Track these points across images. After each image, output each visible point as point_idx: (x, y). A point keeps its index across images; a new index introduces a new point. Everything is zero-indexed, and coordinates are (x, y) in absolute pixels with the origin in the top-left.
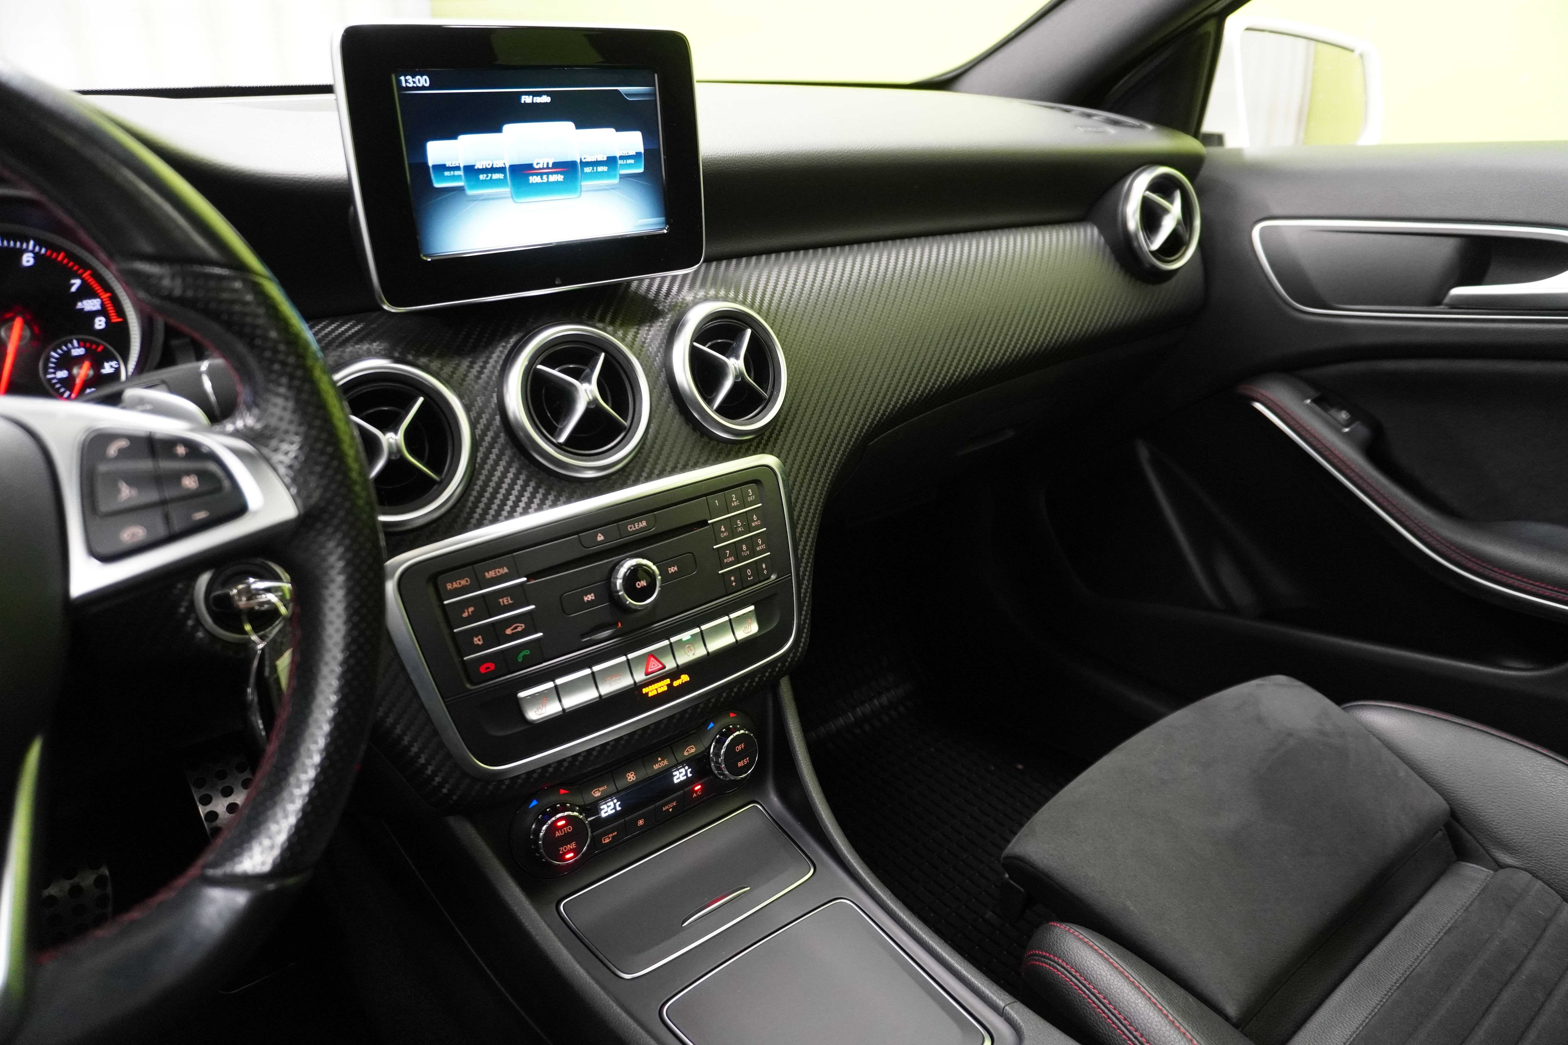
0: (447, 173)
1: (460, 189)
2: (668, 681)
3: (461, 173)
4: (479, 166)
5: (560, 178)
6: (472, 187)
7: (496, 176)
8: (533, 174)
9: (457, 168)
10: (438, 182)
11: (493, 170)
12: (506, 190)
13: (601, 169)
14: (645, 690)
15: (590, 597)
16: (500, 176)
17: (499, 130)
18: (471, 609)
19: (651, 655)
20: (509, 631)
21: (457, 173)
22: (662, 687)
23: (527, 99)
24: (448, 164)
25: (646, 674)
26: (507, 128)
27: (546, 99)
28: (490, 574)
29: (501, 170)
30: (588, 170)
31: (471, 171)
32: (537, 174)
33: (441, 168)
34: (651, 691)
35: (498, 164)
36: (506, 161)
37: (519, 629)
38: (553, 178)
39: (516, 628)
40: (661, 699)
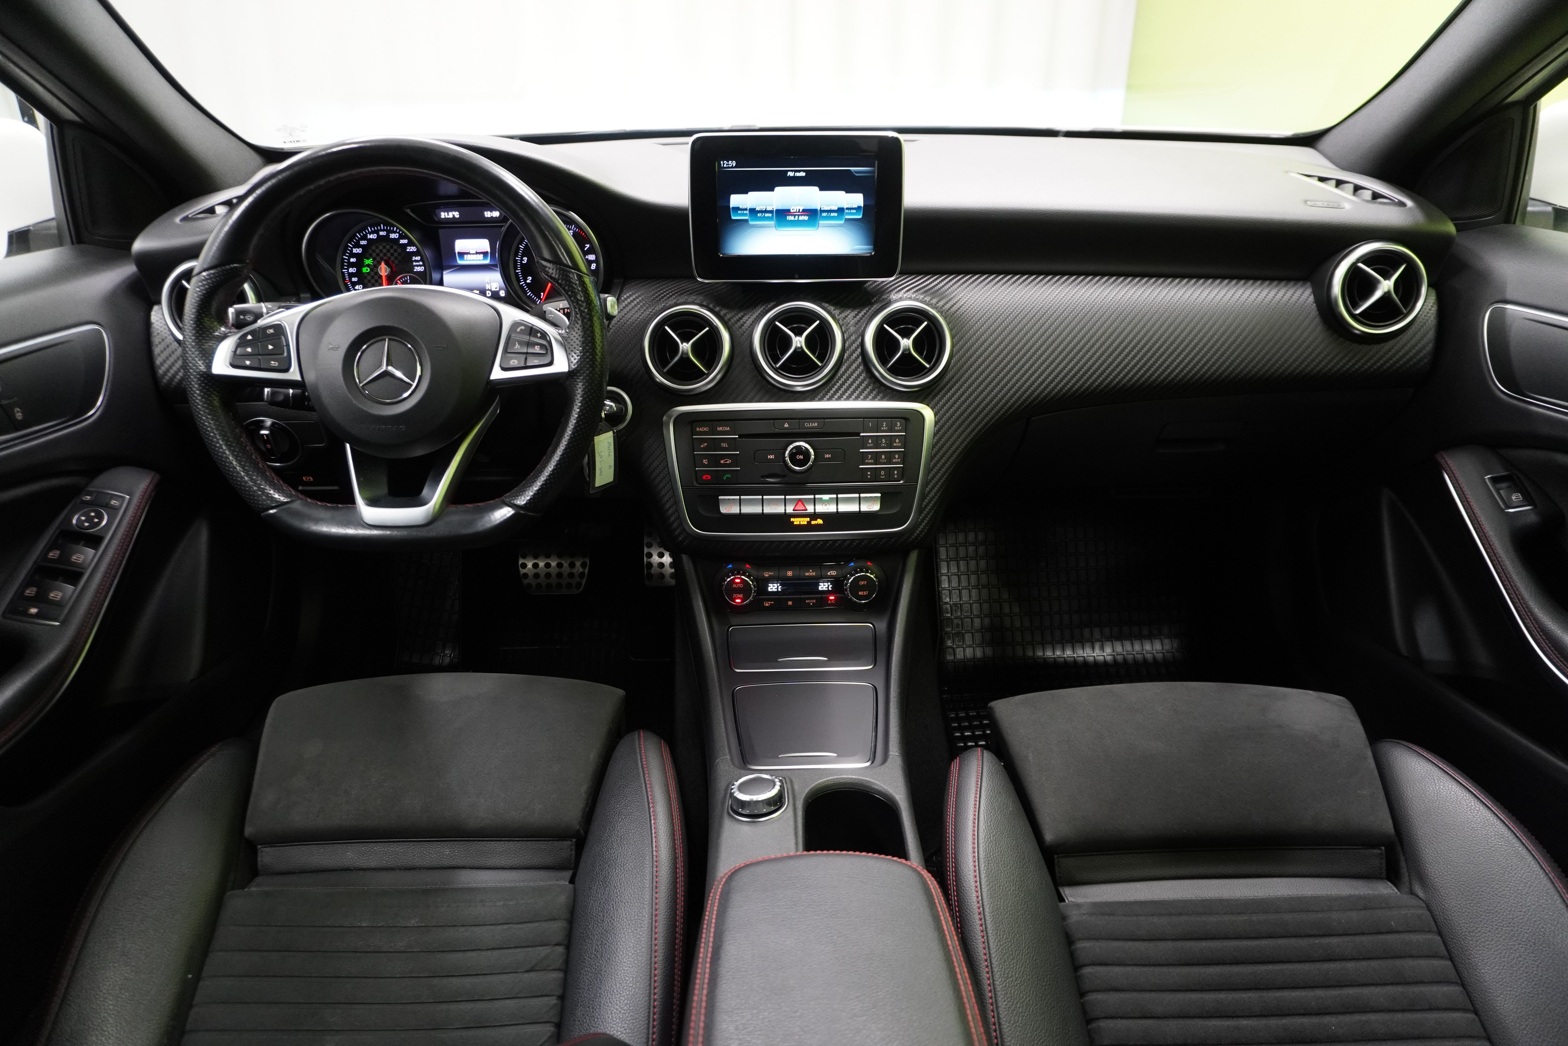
0: (739, 212)
1: (746, 221)
2: (808, 519)
3: (747, 212)
4: (758, 209)
5: (806, 218)
6: (752, 220)
7: (767, 215)
8: (789, 215)
9: (746, 209)
10: (734, 216)
11: (766, 211)
12: (773, 223)
13: (832, 214)
14: (792, 519)
15: (772, 457)
16: (770, 215)
17: (772, 190)
18: (706, 444)
19: (800, 500)
20: (722, 462)
21: (745, 212)
22: (804, 521)
23: (791, 174)
24: (741, 207)
25: (794, 510)
26: (777, 189)
27: (803, 174)
28: (720, 429)
29: (771, 212)
30: (824, 214)
31: (753, 211)
32: (792, 215)
33: (737, 209)
34: (796, 521)
35: (769, 209)
36: (775, 207)
37: (728, 462)
38: (801, 218)
39: (727, 461)
40: (800, 528)
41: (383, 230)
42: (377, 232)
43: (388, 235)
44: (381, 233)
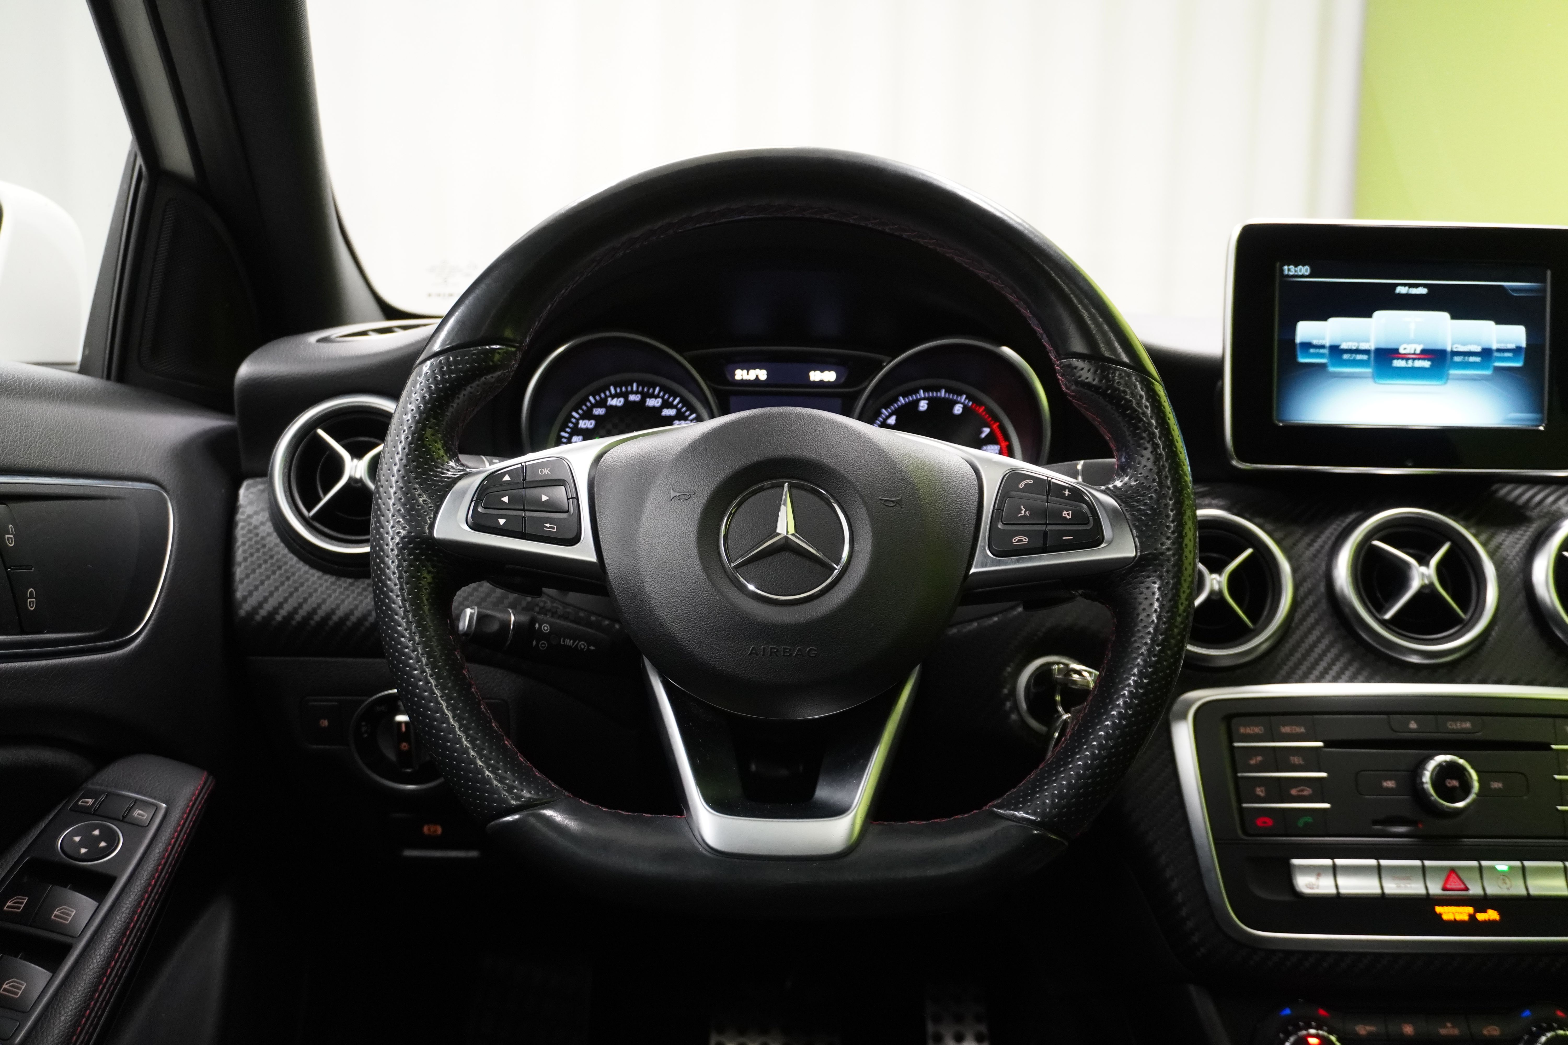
0: (1312, 351)
1: (1323, 366)
2: (1470, 910)
3: (1325, 351)
4: (1344, 346)
5: (1426, 364)
6: (1334, 365)
7: (1359, 357)
8: (1398, 359)
9: (1323, 347)
10: (1303, 357)
11: (1358, 351)
12: (1368, 370)
13: (1472, 359)
14: (1438, 909)
15: (1390, 784)
16: (1364, 357)
17: (1369, 315)
18: (1259, 758)
19: (1453, 870)
20: (1294, 792)
21: (1322, 351)
22: (1462, 913)
23: (1401, 290)
24: (1315, 342)
25: (1444, 889)
26: (1377, 314)
27: (1423, 291)
28: (1286, 730)
29: (1366, 352)
30: (1457, 359)
31: (1336, 351)
32: (1403, 359)
33: (1307, 346)
34: (1449, 913)
35: (1363, 346)
36: (1371, 346)
37: (1305, 793)
38: (1419, 364)
39: (1302, 791)
40: (1455, 927)
41: (637, 393)
42: (625, 395)
43: (643, 401)
44: (632, 398)
